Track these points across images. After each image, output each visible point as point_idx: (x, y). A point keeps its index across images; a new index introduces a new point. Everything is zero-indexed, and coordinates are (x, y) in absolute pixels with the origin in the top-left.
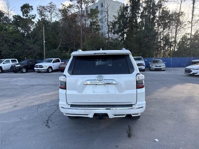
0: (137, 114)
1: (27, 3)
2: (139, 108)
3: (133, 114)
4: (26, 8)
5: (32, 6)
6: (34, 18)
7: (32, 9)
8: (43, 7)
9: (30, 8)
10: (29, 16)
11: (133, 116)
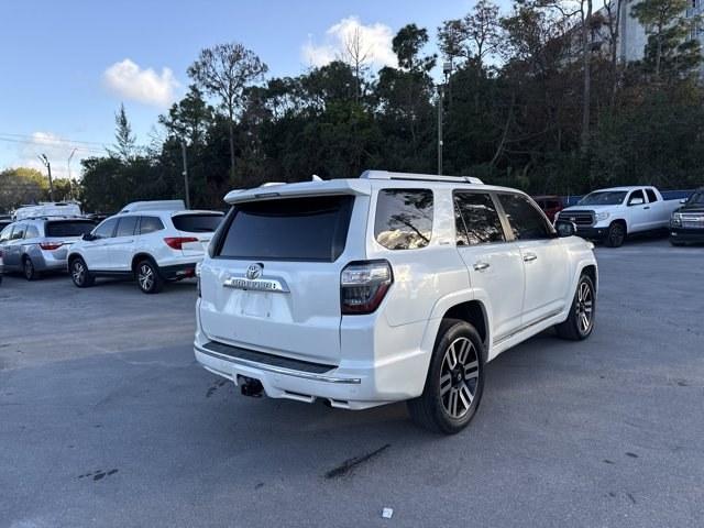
0: (345, 402)
1: (411, 23)
2: (346, 382)
3: (335, 401)
4: (406, 41)
5: (424, 30)
6: (429, 67)
7: (426, 38)
8: (457, 25)
9: (420, 38)
10: (415, 64)
11: (333, 404)
